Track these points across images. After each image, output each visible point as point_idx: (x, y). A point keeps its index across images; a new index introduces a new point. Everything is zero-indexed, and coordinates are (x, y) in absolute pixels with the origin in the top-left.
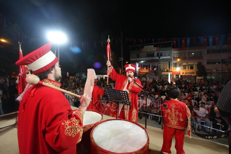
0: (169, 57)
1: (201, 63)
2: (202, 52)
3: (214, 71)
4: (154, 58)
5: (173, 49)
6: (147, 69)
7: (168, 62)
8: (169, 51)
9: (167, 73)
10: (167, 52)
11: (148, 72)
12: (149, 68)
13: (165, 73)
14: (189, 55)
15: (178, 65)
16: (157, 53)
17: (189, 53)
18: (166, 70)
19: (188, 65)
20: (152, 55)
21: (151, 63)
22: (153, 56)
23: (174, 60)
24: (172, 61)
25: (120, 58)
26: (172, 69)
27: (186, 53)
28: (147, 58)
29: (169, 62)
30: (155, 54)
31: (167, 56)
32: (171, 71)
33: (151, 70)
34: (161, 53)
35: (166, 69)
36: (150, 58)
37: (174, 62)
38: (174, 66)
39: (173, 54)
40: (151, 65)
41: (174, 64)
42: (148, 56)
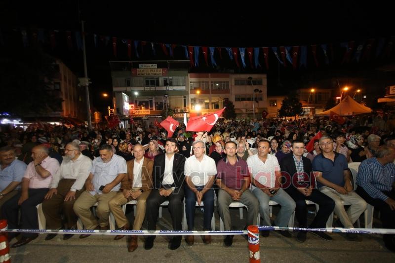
0: (184, 88)
1: (228, 99)
2: (228, 82)
3: (244, 111)
4: (158, 88)
5: (189, 75)
6: (147, 108)
7: (183, 97)
8: (183, 78)
9: (181, 114)
10: (181, 79)
11: (149, 113)
12: (151, 106)
13: (179, 114)
14: (212, 85)
15: (197, 101)
16: (164, 80)
17: (212, 82)
18: (179, 111)
19: (213, 103)
20: (155, 83)
21: (154, 98)
22: (158, 85)
23: (191, 93)
24: (188, 94)
25: (81, 80)
26: (188, 108)
27: (208, 82)
28: (146, 88)
29: (185, 97)
30: (161, 80)
31: (180, 86)
32: (187, 111)
33: (154, 109)
34: (171, 80)
35: (180, 108)
36: (153, 88)
37: (191, 96)
38: (192, 104)
39: (189, 83)
40: (154, 101)
41: (192, 99)
42: (147, 84)
